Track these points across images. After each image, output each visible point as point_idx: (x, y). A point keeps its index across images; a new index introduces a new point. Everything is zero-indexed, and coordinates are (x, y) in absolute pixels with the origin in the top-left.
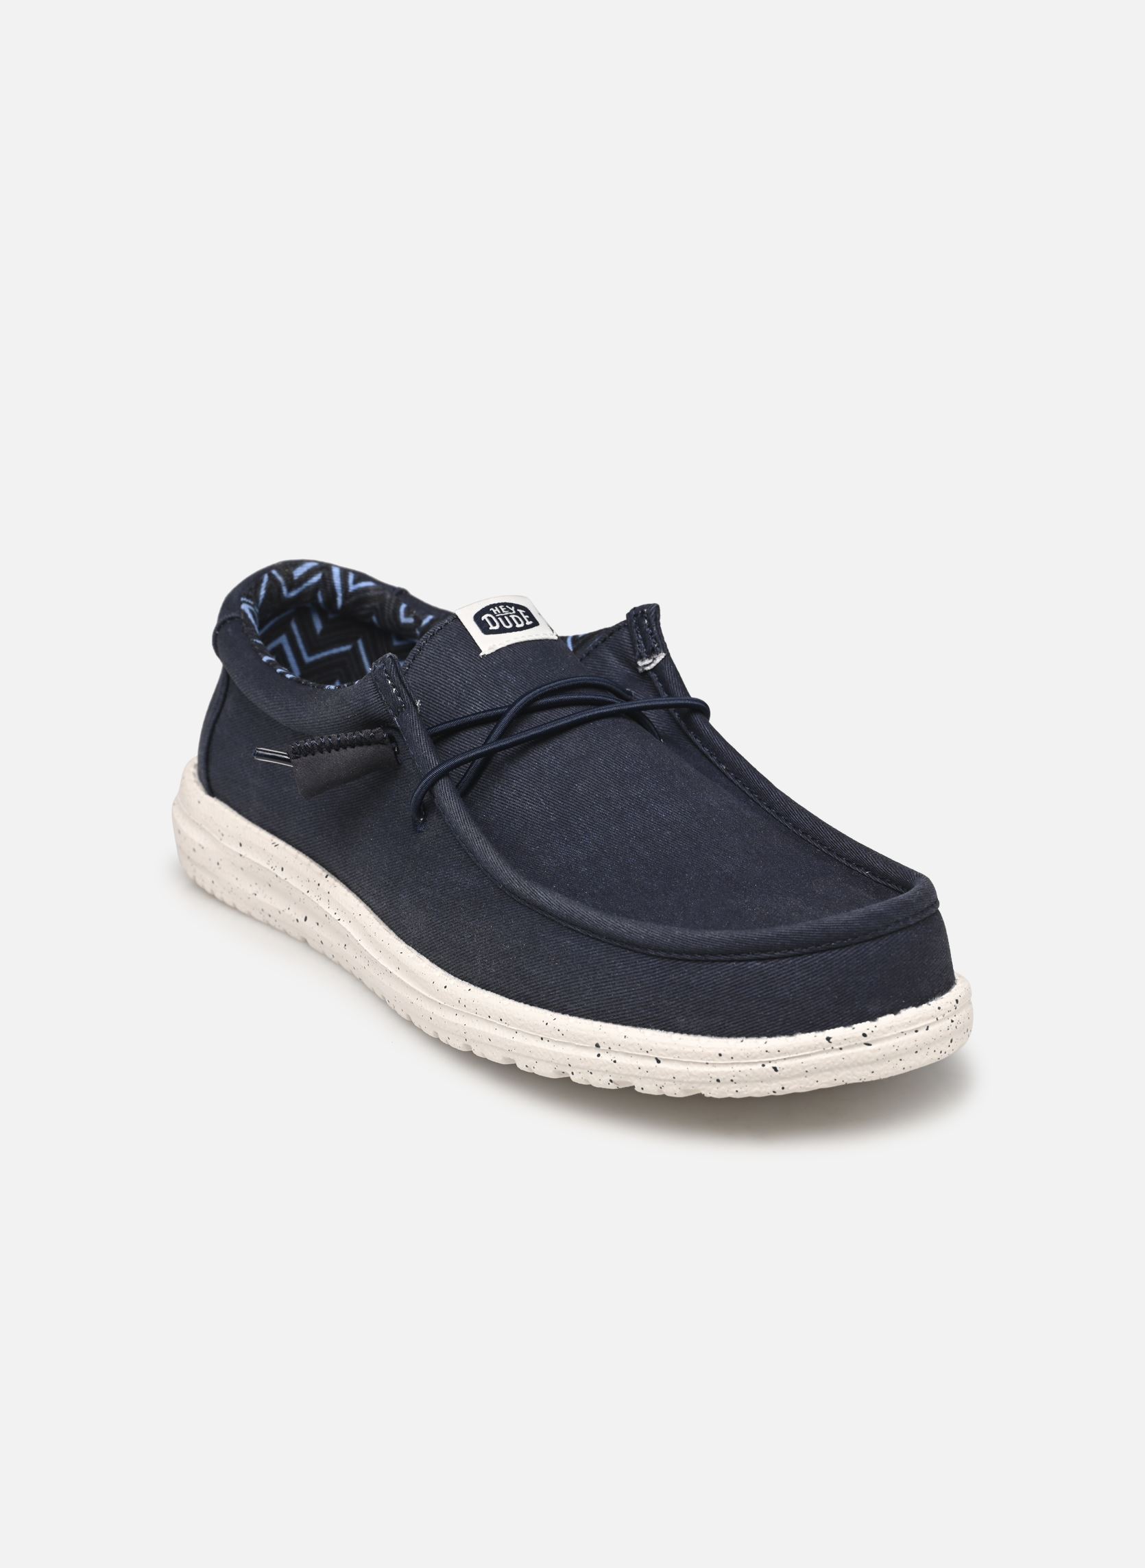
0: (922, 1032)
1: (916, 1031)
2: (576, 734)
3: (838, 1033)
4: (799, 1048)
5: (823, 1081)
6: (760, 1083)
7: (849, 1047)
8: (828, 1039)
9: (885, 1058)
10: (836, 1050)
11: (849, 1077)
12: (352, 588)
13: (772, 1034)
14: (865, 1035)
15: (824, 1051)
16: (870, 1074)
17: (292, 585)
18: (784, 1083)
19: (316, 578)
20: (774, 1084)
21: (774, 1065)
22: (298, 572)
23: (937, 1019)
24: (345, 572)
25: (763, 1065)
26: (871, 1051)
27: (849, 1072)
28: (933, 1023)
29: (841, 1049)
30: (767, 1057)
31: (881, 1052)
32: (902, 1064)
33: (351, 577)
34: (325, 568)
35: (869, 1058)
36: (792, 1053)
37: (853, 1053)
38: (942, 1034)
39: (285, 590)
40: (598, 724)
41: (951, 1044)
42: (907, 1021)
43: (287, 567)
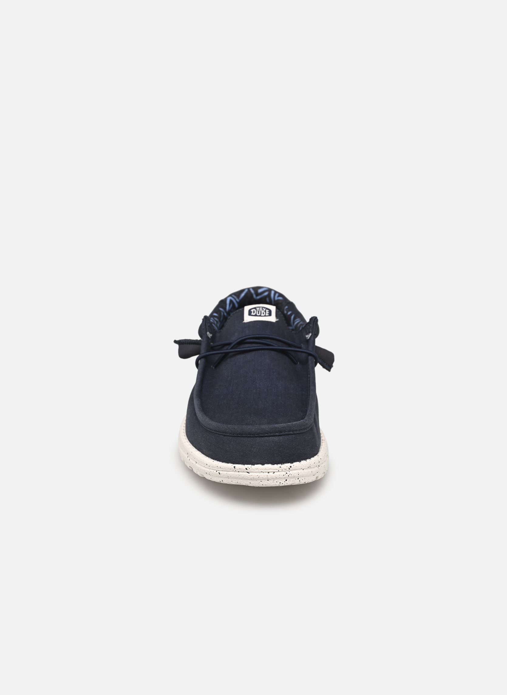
0: (271, 474)
1: (268, 473)
2: (253, 353)
3: (238, 466)
4: (226, 468)
5: (234, 482)
6: (216, 477)
7: (241, 472)
8: (234, 467)
9: (253, 479)
10: (237, 472)
11: (242, 483)
12: (276, 298)
13: (223, 461)
14: (246, 469)
15: (233, 471)
16: (249, 484)
17: (257, 294)
18: (223, 479)
19: (266, 294)
20: (220, 479)
21: (219, 472)
22: (260, 291)
23: (279, 471)
24: (276, 292)
25: (217, 471)
26: (249, 475)
27: (242, 481)
28: (277, 472)
29: (239, 472)
30: (218, 469)
31: (252, 476)
32: (262, 483)
33: (277, 295)
34: (270, 290)
35: (248, 478)
36: (224, 469)
37: (242, 474)
38: (280, 476)
39: (254, 296)
40: (263, 351)
41: (286, 481)
42: (265, 468)
43: (256, 289)
